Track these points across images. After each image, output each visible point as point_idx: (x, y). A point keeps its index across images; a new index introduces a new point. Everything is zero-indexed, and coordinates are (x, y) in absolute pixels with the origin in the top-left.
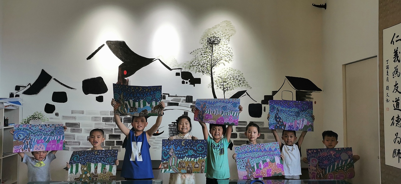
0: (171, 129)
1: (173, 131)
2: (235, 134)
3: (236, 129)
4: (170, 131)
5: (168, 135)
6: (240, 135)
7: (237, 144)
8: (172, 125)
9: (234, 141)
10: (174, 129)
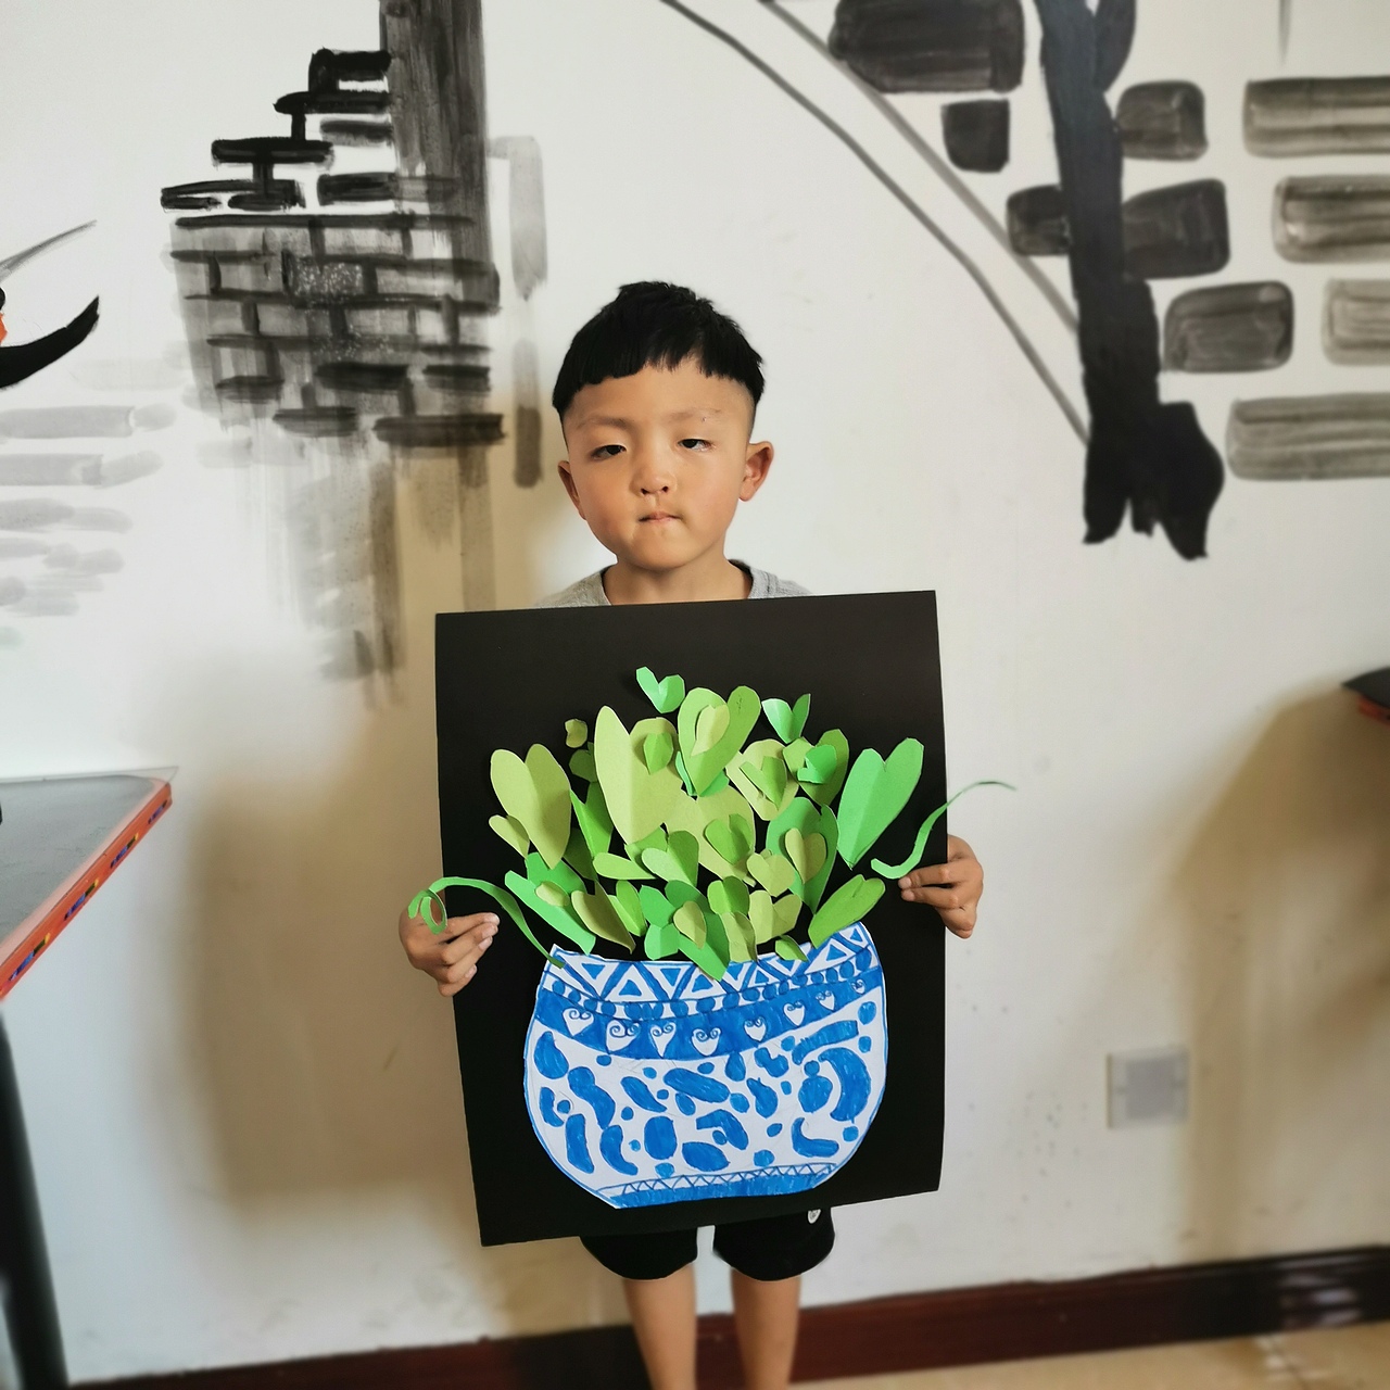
2: (1265, 296)
3: (1286, 217)
4: (205, 303)
5: (187, 378)
6: (1338, 305)
7: (1289, 450)
8: (225, 197)
9: (1245, 414)
10: (266, 269)
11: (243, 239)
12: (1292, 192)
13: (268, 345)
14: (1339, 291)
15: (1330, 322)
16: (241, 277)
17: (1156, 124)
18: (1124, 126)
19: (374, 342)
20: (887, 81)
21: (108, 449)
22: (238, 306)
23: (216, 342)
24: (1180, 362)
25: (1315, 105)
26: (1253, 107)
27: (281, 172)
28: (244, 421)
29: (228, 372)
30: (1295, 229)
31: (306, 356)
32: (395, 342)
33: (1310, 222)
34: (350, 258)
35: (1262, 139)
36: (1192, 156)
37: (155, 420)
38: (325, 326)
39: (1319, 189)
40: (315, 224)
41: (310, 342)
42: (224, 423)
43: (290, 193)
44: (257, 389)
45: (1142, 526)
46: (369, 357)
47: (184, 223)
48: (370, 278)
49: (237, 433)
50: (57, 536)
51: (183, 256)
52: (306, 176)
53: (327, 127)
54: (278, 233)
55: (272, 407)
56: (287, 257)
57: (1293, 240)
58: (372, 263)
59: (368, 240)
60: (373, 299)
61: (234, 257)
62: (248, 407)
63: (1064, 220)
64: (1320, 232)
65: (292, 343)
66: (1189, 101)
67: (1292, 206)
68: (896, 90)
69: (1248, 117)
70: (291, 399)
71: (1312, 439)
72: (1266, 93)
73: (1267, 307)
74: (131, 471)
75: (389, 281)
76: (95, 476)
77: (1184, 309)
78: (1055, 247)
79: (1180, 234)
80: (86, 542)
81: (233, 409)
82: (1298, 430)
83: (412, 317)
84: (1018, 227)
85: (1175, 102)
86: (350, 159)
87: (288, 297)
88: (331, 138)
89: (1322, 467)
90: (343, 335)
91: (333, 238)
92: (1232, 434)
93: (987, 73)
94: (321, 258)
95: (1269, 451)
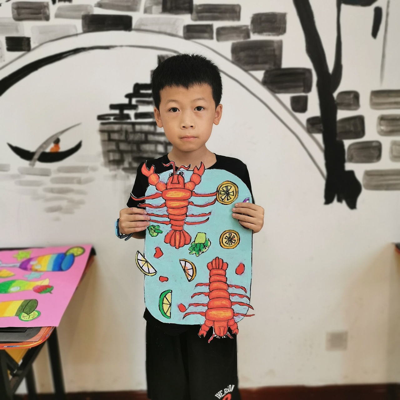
0: (109, 132)
1: (118, 142)
2: (374, 144)
3: (380, 124)
4: (107, 143)
5: (102, 160)
6: (394, 147)
7: (379, 183)
8: (112, 118)
9: (368, 174)
10: (121, 134)
11: (116, 127)
12: (382, 119)
13: (121, 152)
14: (394, 143)
15: (392, 151)
16: (115, 136)
17: (347, 101)
18: (338, 101)
19: (146, 152)
20: (276, 91)
21: (82, 176)
22: (114, 143)
23: (109, 151)
24: (351, 160)
25: (389, 96)
26: (373, 97)
27: (126, 112)
28: (114, 170)
29: (112, 158)
30: (383, 128)
31: (130, 155)
32: (152, 152)
33: (387, 126)
34: (141, 132)
35: (374, 105)
36: (356, 109)
37: (94, 169)
38: (135, 148)
39: (389, 118)
40: (134, 124)
41: (131, 152)
42: (110, 170)
43: (128, 117)
44: (118, 163)
45: (340, 200)
46: (145, 155)
47: (102, 124)
48: (146, 137)
49: (113, 173)
50: (70, 196)
51: (102, 131)
52: (132, 113)
53: (137, 101)
54: (125, 126)
55: (122, 167)
56: (127, 132)
57: (382, 131)
58: (147, 133)
59: (146, 128)
60: (147, 142)
61: (114, 132)
62: (116, 167)
63: (321, 125)
64: (389, 128)
65: (127, 152)
66: (356, 96)
67: (382, 122)
68: (279, 93)
69: (371, 100)
70: (126, 165)
71: (386, 180)
72: (376, 94)
73: (374, 148)
74: (88, 181)
75: (151, 137)
76: (79, 182)
77: (352, 147)
78: (318, 131)
79: (352, 129)
80: (76, 197)
81: (112, 167)
82: (382, 178)
83: (156, 146)
84: (309, 126)
85: (352, 96)
86: (142, 109)
87: (127, 141)
88: (138, 104)
89: (388, 187)
90: (139, 150)
91: (138, 127)
92: (364, 178)
93: (302, 89)
94: (135, 132)
95: (374, 183)
